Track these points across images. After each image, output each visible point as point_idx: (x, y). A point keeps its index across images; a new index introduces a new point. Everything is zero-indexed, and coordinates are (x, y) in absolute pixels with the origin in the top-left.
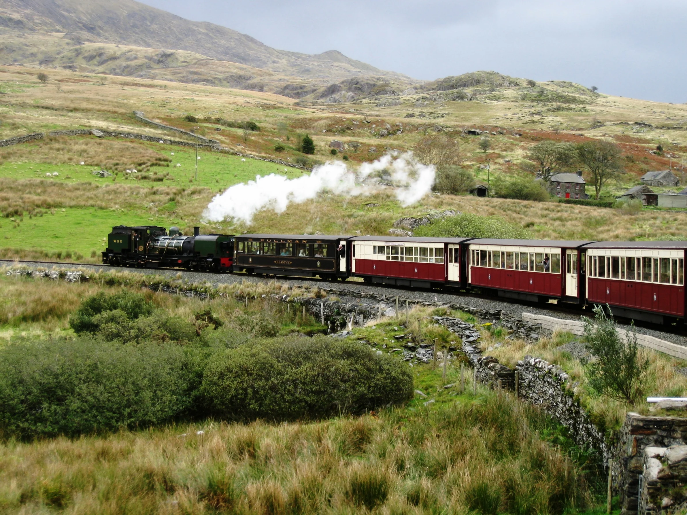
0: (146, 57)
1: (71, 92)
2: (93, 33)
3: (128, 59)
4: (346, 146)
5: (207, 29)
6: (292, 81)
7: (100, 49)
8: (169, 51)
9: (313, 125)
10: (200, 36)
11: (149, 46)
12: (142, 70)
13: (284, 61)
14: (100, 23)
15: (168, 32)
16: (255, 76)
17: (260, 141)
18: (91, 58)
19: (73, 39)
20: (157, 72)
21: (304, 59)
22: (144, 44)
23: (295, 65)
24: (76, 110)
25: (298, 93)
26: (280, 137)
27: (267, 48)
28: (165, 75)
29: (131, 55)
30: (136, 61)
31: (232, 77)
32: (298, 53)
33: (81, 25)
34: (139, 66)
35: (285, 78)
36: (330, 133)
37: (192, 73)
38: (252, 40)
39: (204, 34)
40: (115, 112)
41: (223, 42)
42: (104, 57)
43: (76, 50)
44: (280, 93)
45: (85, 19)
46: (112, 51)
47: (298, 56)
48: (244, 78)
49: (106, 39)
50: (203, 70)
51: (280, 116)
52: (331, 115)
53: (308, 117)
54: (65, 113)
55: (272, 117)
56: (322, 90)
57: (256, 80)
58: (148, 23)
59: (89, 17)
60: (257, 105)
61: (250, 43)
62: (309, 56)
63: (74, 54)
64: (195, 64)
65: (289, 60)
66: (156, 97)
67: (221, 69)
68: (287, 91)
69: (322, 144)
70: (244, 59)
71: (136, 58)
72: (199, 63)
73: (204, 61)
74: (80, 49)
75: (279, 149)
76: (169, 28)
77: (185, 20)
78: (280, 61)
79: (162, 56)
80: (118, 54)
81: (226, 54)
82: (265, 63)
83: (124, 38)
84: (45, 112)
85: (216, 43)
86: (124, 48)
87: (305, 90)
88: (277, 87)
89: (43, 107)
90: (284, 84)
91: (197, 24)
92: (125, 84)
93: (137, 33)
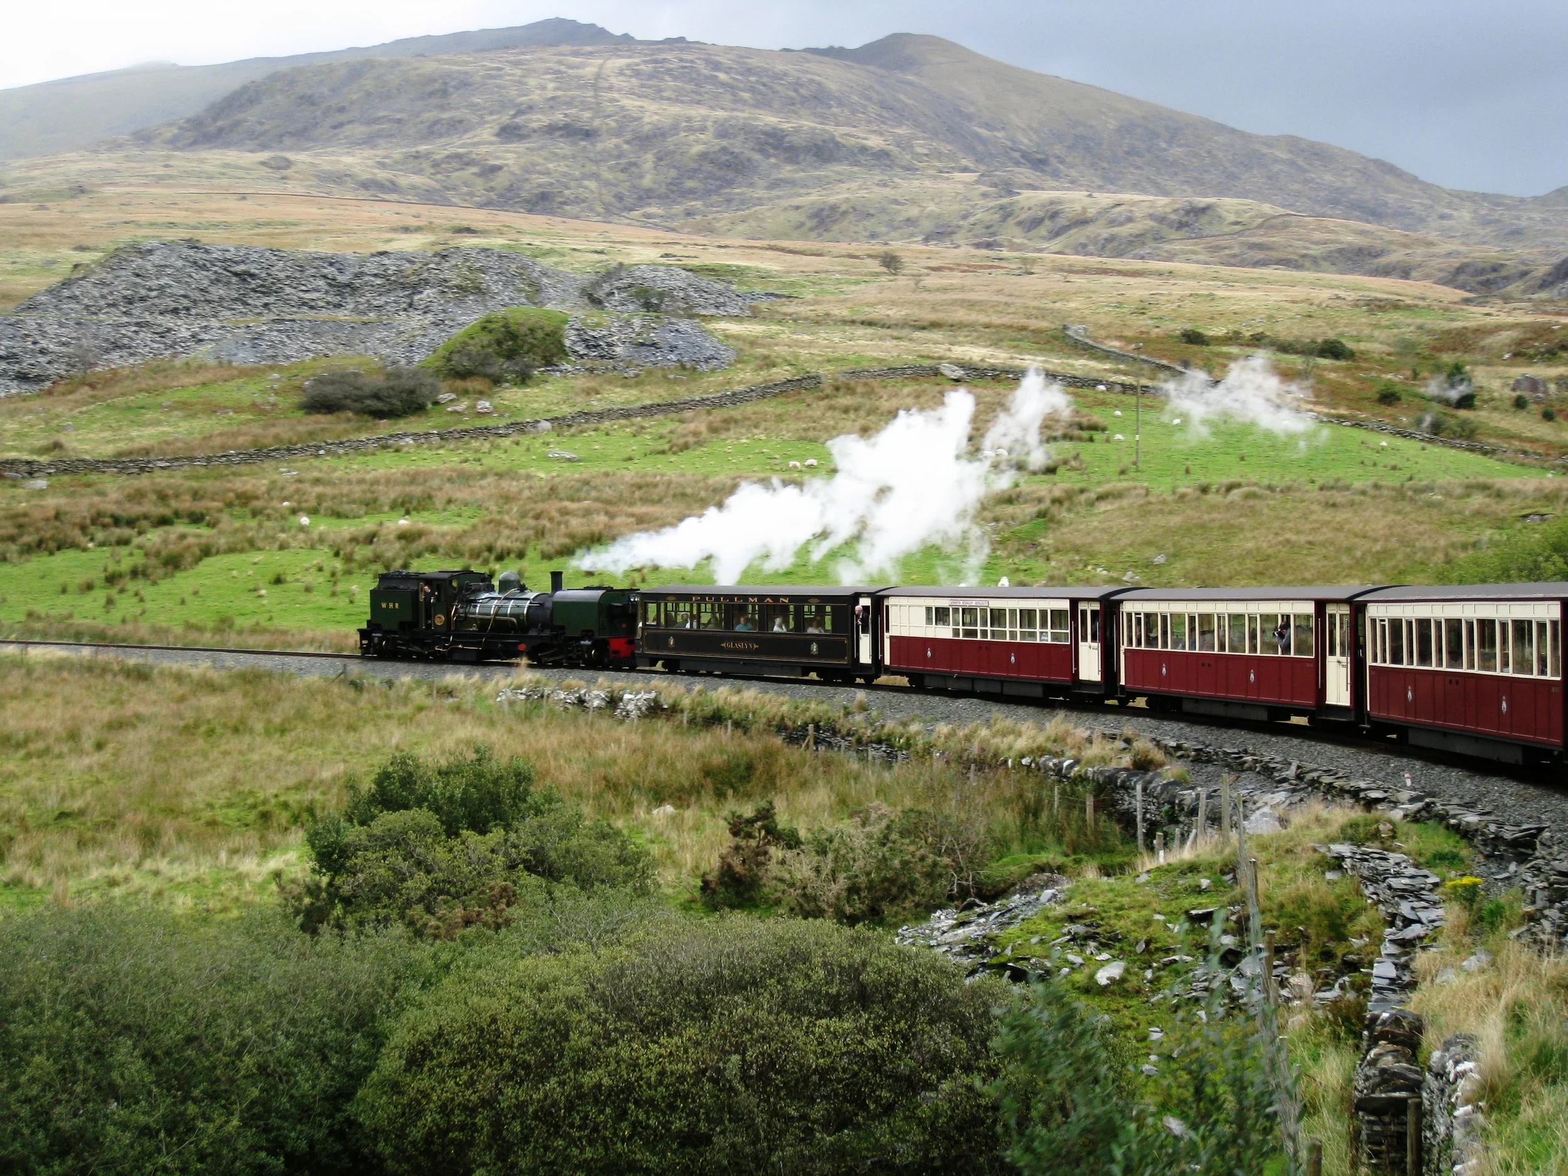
0: (1151, 216)
1: (945, 290)
2: (1043, 171)
3: (1113, 223)
4: (1552, 387)
5: (1290, 152)
6: (1476, 255)
7: (1052, 203)
8: (1202, 201)
9: (1482, 343)
10: (1277, 167)
11: (1166, 193)
12: (1144, 243)
13: (1465, 215)
14: (1058, 149)
15: (1207, 161)
16: (1393, 247)
17: (1349, 381)
18: (1034, 223)
19: (995, 185)
20: (1177, 247)
21: (1509, 208)
22: (1153, 190)
23: (1489, 223)
24: (935, 325)
25: (1488, 281)
26: (1397, 371)
27: (1426, 187)
28: (1194, 253)
29: (1120, 213)
30: (1130, 225)
31: (1340, 251)
32: (1497, 196)
33: (1016, 155)
34: (1138, 236)
35: (1463, 249)
36: (1520, 359)
37: (1253, 246)
38: (1391, 170)
39: (1284, 161)
40: (1024, 328)
41: (1328, 178)
42: (1061, 221)
43: (1002, 208)
44: (1445, 284)
45: (1026, 141)
46: (1078, 207)
47: (1495, 200)
48: (1369, 254)
49: (1072, 182)
50: (1277, 239)
51: (1407, 325)
52: (1528, 319)
53: (1472, 324)
54: (904, 333)
55: (1387, 327)
56: (1541, 271)
57: (1397, 256)
58: (1163, 145)
59: (1034, 137)
60: (1356, 304)
61: (1388, 177)
62: (1522, 200)
63: (997, 216)
64: (1260, 226)
65: (1475, 211)
66: (1129, 293)
67: (1317, 236)
68: (1462, 278)
69: (1496, 384)
70: (1375, 214)
71: (1130, 220)
72: (1268, 224)
73: (1280, 220)
74: (1011, 204)
75: (1388, 398)
76: (1209, 152)
77: (1243, 135)
78: (1455, 213)
79: (1188, 213)
80: (1092, 212)
81: (1336, 203)
82: (1422, 220)
83: (1110, 181)
84: (860, 331)
85: (1312, 181)
86: (1105, 199)
87: (1504, 273)
88: (1441, 270)
89: (863, 323)
90: (1456, 262)
91: (1269, 142)
92: (1071, 270)
93: (1138, 168)
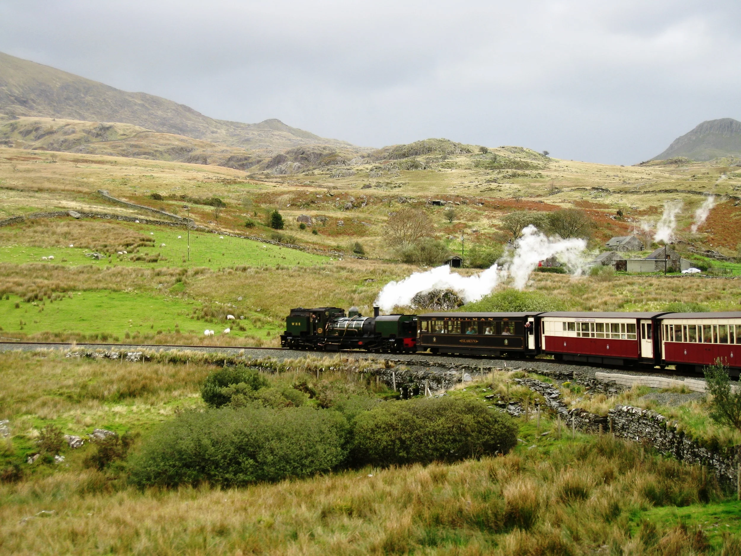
0: (84, 131)
1: (28, 171)
2: (26, 106)
3: (65, 133)
4: (314, 220)
5: (143, 100)
6: (235, 152)
7: (36, 123)
8: (107, 124)
9: (277, 200)
10: (136, 107)
11: (84, 118)
12: (80, 144)
13: (223, 132)
14: (32, 96)
15: (103, 104)
16: (196, 147)
17: (230, 218)
18: (27, 133)
19: (7, 114)
20: (97, 145)
21: (243, 129)
22: (78, 117)
23: (235, 135)
24: (40, 190)
25: (243, 164)
26: (247, 212)
27: (205, 118)
28: (105, 148)
29: (69, 129)
30: (74, 135)
31: (173, 149)
32: (237, 123)
33: (12, 98)
34: (77, 140)
35: (228, 149)
36: (294, 207)
37: (132, 146)
38: (189, 110)
39: (139, 105)
40: (80, 192)
41: (160, 113)
42: (41, 132)
43: (12, 125)
44: (224, 165)
45: (17, 92)
46: (49, 126)
47: (236, 125)
48: (186, 150)
49: (40, 112)
50: (143, 143)
52: (293, 189)
53: (271, 191)
54: (32, 194)
55: (234, 192)
56: (267, 160)
57: (198, 152)
58: (83, 95)
59: (21, 90)
60: (218, 181)
61: (188, 113)
62: (249, 125)
63: (9, 129)
64: (135, 136)
65: (228, 130)
66: (114, 174)
67: (161, 141)
68: (231, 163)
69: (291, 218)
70: (182, 130)
71: (74, 132)
72: (138, 135)
73: (144, 134)
74: (16, 124)
75: (250, 225)
76: (104, 99)
77: (120, 92)
78: (219, 131)
79: (101, 129)
80: (55, 128)
81: (163, 125)
82: (203, 134)
83: (57, 112)
84: (12, 193)
85: (152, 114)
86: (61, 122)
87: (250, 161)
88: (220, 159)
89: (7, 188)
90: (228, 155)
91: (132, 95)
92: (76, 161)
93: (71, 106)
